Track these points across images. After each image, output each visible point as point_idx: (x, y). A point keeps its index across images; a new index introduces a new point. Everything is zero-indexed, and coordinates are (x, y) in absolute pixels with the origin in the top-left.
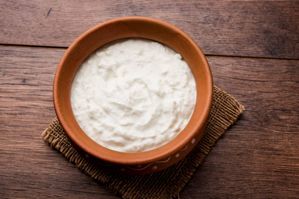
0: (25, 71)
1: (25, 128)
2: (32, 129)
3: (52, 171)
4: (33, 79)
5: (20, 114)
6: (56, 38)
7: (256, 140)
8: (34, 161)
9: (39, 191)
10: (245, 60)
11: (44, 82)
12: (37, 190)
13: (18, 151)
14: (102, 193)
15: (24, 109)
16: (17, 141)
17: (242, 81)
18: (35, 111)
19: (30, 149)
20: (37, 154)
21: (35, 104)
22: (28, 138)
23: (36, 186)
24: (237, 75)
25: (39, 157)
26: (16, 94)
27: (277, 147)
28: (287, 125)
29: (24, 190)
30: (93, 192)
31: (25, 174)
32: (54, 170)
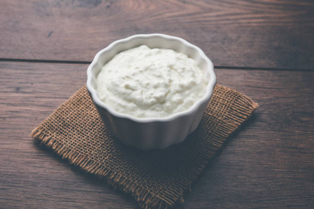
0: (20, 81)
1: (14, 130)
2: (22, 131)
3: (41, 170)
4: (28, 87)
5: (10, 118)
6: (56, 54)
7: (277, 139)
8: (21, 161)
9: (24, 190)
10: (257, 71)
11: (39, 90)
12: (22, 189)
13: (4, 152)
14: (100, 191)
15: (14, 113)
16: (4, 142)
17: (256, 89)
18: (27, 115)
19: (18, 149)
20: (26, 154)
21: (28, 109)
22: (16, 139)
23: (22, 185)
24: (250, 83)
25: (28, 157)
26: (8, 100)
27: (302, 146)
28: (310, 126)
29: (6, 189)
30: (89, 190)
31: (10, 173)
32: (44, 169)
